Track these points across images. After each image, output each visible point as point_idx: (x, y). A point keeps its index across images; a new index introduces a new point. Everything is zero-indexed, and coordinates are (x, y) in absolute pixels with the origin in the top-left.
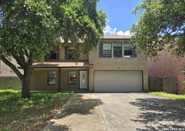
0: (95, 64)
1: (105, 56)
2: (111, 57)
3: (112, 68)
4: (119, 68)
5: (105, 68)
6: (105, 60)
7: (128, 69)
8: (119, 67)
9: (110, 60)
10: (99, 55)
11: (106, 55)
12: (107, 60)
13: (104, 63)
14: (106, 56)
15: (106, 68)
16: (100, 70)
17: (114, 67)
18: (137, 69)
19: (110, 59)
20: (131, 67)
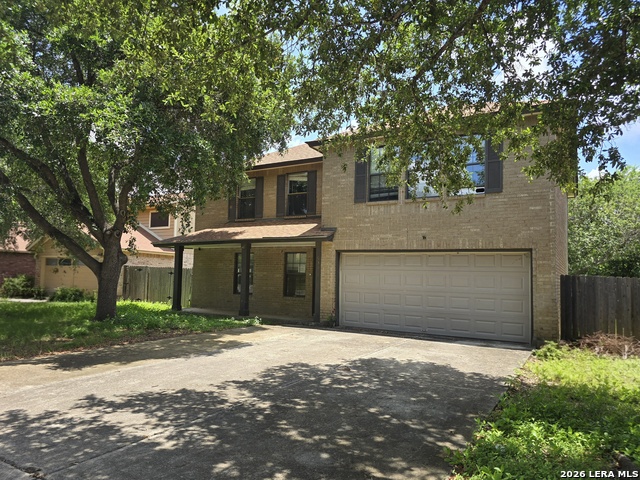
0: (342, 226)
1: (377, 195)
2: (396, 197)
3: (400, 238)
4: (424, 242)
5: (372, 239)
6: (375, 210)
7: (464, 245)
8: (424, 238)
9: (392, 212)
10: (353, 193)
11: (380, 190)
12: (382, 209)
13: (371, 222)
14: (382, 195)
15: (375, 241)
16: (357, 248)
17: (405, 238)
18: (505, 244)
19: (393, 207)
20: (476, 233)
